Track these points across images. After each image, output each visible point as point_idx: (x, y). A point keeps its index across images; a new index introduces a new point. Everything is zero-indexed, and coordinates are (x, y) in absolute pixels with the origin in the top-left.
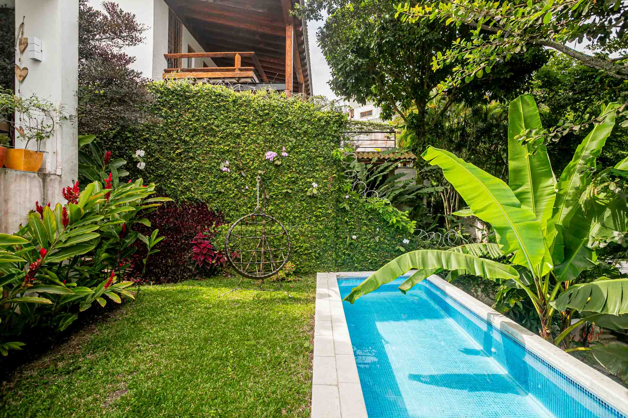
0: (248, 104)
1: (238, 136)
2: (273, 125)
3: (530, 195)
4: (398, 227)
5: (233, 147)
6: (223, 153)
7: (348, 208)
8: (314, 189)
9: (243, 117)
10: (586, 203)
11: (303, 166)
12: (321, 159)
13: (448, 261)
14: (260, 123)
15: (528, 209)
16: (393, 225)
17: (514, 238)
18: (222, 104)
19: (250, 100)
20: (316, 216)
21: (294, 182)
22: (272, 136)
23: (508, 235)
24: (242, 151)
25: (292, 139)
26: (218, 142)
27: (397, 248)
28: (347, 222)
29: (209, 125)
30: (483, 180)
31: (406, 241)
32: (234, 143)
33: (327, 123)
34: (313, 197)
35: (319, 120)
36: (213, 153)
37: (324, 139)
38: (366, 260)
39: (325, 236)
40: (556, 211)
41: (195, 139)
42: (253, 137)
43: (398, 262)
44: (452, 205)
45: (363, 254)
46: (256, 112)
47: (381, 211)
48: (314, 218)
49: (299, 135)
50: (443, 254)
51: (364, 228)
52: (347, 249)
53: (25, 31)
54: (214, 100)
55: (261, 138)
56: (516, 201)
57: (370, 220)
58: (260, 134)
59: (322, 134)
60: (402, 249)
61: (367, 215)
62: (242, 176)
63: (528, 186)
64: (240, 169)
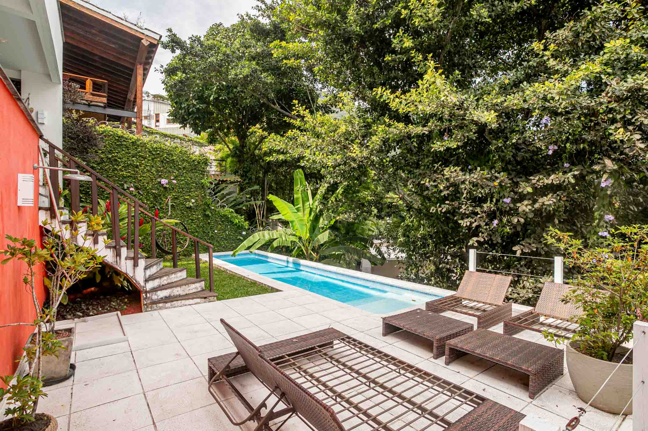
0: (144, 145)
1: (137, 167)
2: (162, 161)
3: (302, 208)
4: (239, 226)
5: (133, 174)
6: (125, 177)
7: (210, 215)
8: (191, 203)
9: (140, 154)
10: (319, 212)
11: (183, 189)
12: (194, 185)
13: (273, 235)
14: (153, 159)
15: (300, 214)
16: (236, 224)
17: (296, 225)
18: (124, 143)
19: (145, 143)
20: (191, 220)
21: (176, 198)
22: (162, 169)
23: (294, 224)
24: (140, 177)
25: (175, 171)
26: (120, 169)
27: (239, 237)
28: (209, 223)
29: (113, 156)
30: (286, 204)
31: (244, 233)
32: (134, 171)
33: (199, 163)
34: (190, 208)
35: (194, 161)
36: (117, 177)
37: (196, 172)
38: (220, 245)
39: (197, 232)
40: (310, 214)
41: (101, 166)
42: (148, 168)
43: (253, 237)
44: (262, 212)
45: (219, 242)
46: (150, 152)
47: (229, 216)
48: (190, 221)
49: (180, 169)
50: (271, 233)
51: (220, 226)
52: (209, 239)
53: (30, 102)
54: (118, 140)
55: (154, 169)
56: (296, 211)
57: (222, 222)
58: (153, 167)
59: (195, 169)
60: (242, 238)
61: (221, 219)
62: (140, 194)
63: (300, 205)
64: (139, 189)
